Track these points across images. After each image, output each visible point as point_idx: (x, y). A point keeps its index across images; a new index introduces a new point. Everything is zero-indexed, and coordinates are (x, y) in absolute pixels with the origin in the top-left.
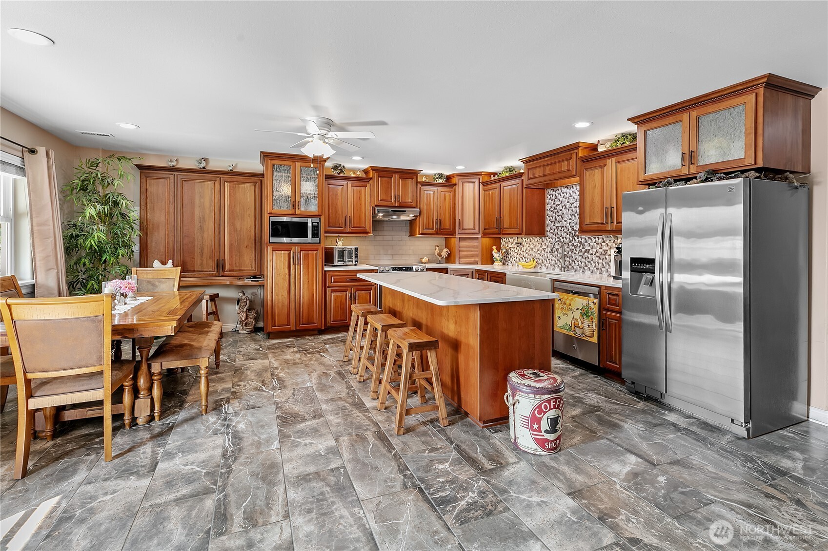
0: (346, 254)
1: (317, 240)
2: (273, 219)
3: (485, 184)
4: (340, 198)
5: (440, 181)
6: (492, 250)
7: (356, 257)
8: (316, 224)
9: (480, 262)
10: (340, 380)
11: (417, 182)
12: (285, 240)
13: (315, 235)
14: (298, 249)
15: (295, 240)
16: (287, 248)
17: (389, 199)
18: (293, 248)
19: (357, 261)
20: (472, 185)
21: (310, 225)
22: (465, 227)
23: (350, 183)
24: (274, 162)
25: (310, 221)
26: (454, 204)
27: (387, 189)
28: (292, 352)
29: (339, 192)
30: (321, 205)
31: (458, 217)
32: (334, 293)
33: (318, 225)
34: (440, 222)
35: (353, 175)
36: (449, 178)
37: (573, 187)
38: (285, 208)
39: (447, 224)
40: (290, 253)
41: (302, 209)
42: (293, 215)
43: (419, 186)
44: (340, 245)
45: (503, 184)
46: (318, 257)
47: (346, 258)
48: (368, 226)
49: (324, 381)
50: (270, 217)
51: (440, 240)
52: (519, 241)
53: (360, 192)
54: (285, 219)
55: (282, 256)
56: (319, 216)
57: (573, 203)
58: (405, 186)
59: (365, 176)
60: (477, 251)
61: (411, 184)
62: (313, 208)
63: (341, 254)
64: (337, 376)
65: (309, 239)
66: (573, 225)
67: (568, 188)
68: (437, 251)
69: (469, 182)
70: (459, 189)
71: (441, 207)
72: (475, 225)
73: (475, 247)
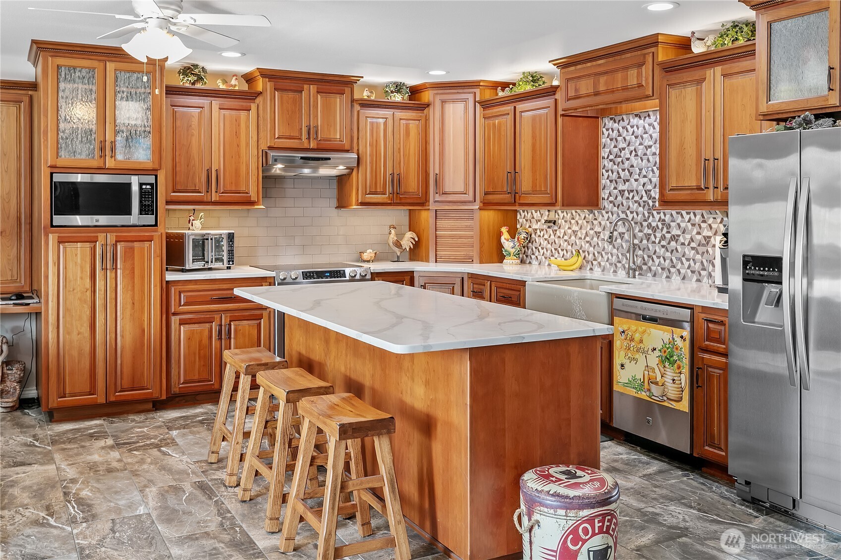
0: (209, 246)
1: (149, 219)
2: (58, 178)
3: (486, 105)
4: (196, 132)
5: (398, 98)
6: (500, 234)
7: (231, 252)
8: (148, 187)
9: (476, 258)
10: (203, 499)
11: (353, 101)
12: (79, 220)
13: (148, 208)
14: (111, 238)
15: (103, 220)
16: (88, 236)
17: (296, 134)
18: (101, 236)
19: (231, 260)
20: (460, 106)
21: (135, 188)
22: (447, 190)
23: (216, 103)
24: (60, 61)
25: (135, 181)
26: (426, 143)
27: (292, 114)
28: (103, 448)
29: (195, 122)
30: (158, 150)
31: (434, 169)
32: (187, 326)
33: (152, 188)
34: (397, 181)
35: (222, 86)
36: (415, 92)
37: (649, 116)
38: (83, 154)
39: (412, 185)
40: (95, 246)
41: (120, 157)
42: (101, 170)
43: (357, 107)
44: (197, 228)
45: (521, 106)
46: (155, 251)
47: (210, 254)
48: (253, 189)
49: (172, 501)
50: (52, 174)
51: (398, 215)
52: (552, 216)
53: (238, 120)
54: (79, 178)
55: (79, 252)
56: (154, 172)
57: (650, 147)
58: (328, 110)
59: (245, 87)
60: (472, 237)
61: (339, 103)
62: (142, 154)
63: (201, 244)
64: (198, 493)
65: (135, 217)
66: (649, 187)
67: (640, 117)
68: (393, 237)
69: (454, 101)
70: (434, 113)
71: (399, 149)
72: (466, 185)
73: (468, 228)
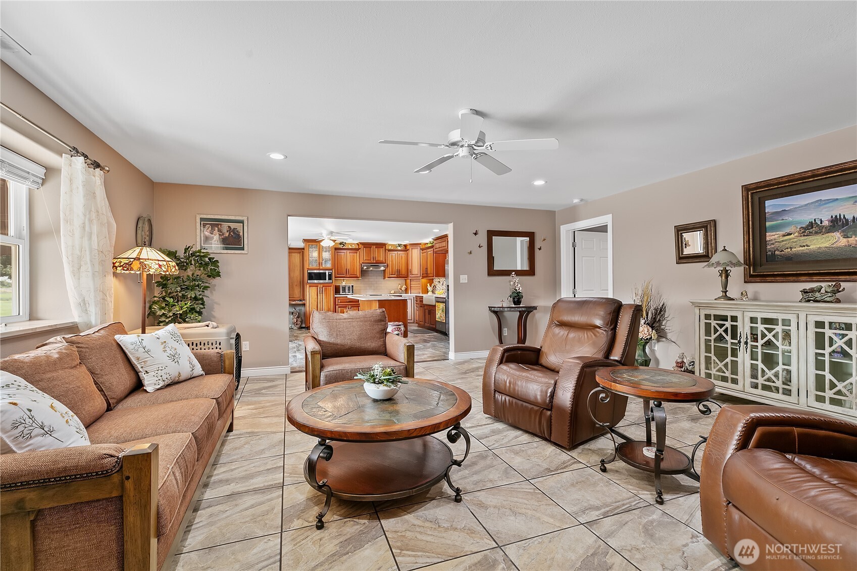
0: (347, 288)
1: (331, 281)
2: (309, 271)
3: (422, 250)
4: (343, 259)
5: (399, 248)
6: (427, 285)
7: (352, 290)
8: (330, 273)
9: (421, 293)
11: (386, 249)
12: (316, 281)
13: (330, 279)
14: (321, 286)
15: (321, 281)
16: (316, 285)
17: (370, 259)
18: (319, 285)
19: (352, 292)
20: (416, 250)
21: (327, 274)
22: (413, 273)
23: (348, 251)
24: (309, 243)
25: (327, 272)
26: (407, 260)
27: (369, 254)
29: (343, 256)
30: (334, 264)
31: (410, 268)
32: (340, 308)
33: (332, 274)
34: (399, 271)
35: (350, 247)
36: (405, 246)
38: (315, 266)
39: (404, 272)
40: (317, 289)
41: (323, 266)
42: (319, 269)
43: (387, 251)
44: (344, 284)
45: (428, 250)
46: (332, 290)
47: (347, 291)
48: (358, 274)
50: (307, 270)
51: (401, 281)
52: (438, 280)
53: (354, 256)
54: (315, 271)
55: (314, 289)
56: (331, 269)
58: (379, 252)
59: (356, 247)
60: (419, 287)
61: (382, 250)
62: (329, 265)
63: (344, 289)
65: (327, 281)
68: (399, 287)
69: (415, 248)
70: (410, 252)
71: (400, 262)
72: (418, 272)
73: (419, 284)
